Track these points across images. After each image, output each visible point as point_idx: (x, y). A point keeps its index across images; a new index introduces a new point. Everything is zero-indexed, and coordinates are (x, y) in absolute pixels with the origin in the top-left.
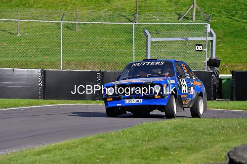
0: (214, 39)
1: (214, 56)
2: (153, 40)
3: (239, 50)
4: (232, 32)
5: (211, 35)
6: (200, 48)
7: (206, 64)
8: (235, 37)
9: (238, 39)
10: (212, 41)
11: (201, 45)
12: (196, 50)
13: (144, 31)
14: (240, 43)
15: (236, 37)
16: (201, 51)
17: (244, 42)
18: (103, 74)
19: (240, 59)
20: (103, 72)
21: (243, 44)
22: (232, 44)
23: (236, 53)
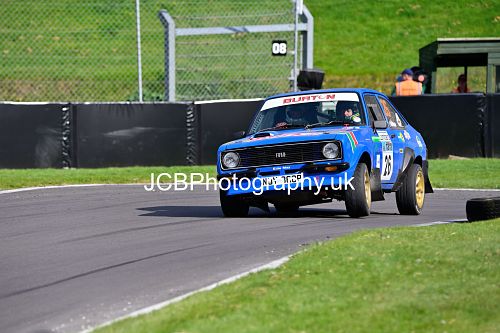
0: (309, 27)
1: (310, 66)
2: (181, 32)
3: (347, 46)
4: (329, 7)
5: (303, 19)
6: (281, 48)
7: (296, 83)
8: (336, 18)
9: (342, 22)
10: (304, 33)
11: (285, 42)
12: (274, 54)
13: (161, 14)
14: (349, 31)
15: (339, 17)
16: (285, 55)
17: (356, 29)
18: (74, 109)
19: (351, 67)
20: (75, 106)
21: (355, 33)
22: (330, 32)
23: (341, 54)
